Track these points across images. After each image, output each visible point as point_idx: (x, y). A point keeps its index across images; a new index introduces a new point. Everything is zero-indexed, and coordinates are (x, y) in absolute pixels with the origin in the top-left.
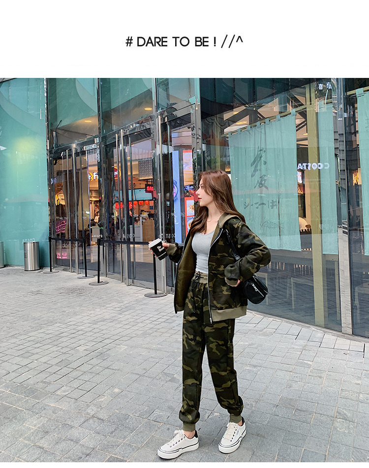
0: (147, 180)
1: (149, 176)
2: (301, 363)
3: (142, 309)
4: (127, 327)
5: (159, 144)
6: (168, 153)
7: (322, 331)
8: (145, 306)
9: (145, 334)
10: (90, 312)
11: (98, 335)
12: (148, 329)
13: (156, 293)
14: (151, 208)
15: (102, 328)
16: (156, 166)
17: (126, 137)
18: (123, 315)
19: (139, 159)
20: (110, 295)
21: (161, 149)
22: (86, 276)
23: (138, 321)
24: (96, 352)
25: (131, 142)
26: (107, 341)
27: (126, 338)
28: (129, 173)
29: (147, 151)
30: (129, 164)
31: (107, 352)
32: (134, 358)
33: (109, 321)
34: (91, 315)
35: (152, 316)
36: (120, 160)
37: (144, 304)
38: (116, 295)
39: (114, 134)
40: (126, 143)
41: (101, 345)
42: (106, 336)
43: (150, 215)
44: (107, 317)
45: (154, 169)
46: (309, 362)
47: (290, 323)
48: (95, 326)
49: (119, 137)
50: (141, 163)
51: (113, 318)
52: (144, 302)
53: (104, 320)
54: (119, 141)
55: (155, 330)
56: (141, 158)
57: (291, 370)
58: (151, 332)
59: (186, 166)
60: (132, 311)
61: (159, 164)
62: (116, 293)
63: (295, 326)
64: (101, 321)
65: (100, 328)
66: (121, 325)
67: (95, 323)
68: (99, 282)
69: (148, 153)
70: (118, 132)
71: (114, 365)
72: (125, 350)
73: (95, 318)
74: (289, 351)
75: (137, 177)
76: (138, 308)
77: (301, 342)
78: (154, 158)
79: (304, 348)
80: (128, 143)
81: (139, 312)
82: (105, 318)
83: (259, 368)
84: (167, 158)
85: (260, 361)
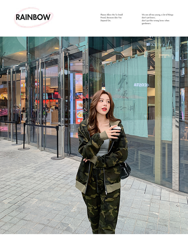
0: (55, 89)
1: (56, 86)
2: (152, 214)
3: (48, 169)
4: (39, 182)
5: (62, 69)
6: (68, 74)
7: (159, 187)
8: (50, 166)
9: (50, 189)
10: (16, 171)
11: (19, 189)
12: (52, 184)
13: (58, 157)
14: (57, 103)
15: (22, 183)
16: (60, 81)
17: (42, 63)
18: (37, 173)
19: (51, 77)
20: (30, 158)
21: (63, 72)
22: (17, 144)
23: (46, 178)
24: (16, 204)
25: (46, 67)
26: (25, 195)
27: (37, 192)
28: (44, 84)
29: (55, 73)
30: (44, 79)
31: (24, 205)
32: (42, 210)
33: (27, 178)
34: (17, 173)
35: (55, 174)
36: (38, 77)
37: (50, 165)
38: (34, 158)
39: (36, 61)
40: (42, 67)
41: (21, 198)
42: (24, 191)
43: (56, 108)
44: (27, 174)
45: (59, 82)
46: (157, 213)
47: (140, 181)
48: (18, 182)
49: (38, 63)
50: (52, 79)
51: (31, 176)
52: (51, 163)
53: (24, 177)
54: (38, 65)
55: (57, 185)
56: (52, 76)
57: (146, 220)
58: (53, 186)
59: (77, 82)
60: (42, 170)
61: (62, 80)
62: (34, 156)
63: (142, 183)
64: (22, 178)
65: (21, 183)
66: (35, 181)
67: (19, 179)
68: (24, 148)
69: (56, 74)
70: (38, 60)
71: (27, 216)
72: (36, 202)
73: (19, 175)
74: (143, 204)
75: (49, 86)
76: (46, 168)
77: (148, 196)
78: (59, 77)
79: (151, 201)
80: (44, 67)
81: (47, 171)
82: (25, 175)
83: (125, 218)
84: (67, 77)
85: (125, 213)
